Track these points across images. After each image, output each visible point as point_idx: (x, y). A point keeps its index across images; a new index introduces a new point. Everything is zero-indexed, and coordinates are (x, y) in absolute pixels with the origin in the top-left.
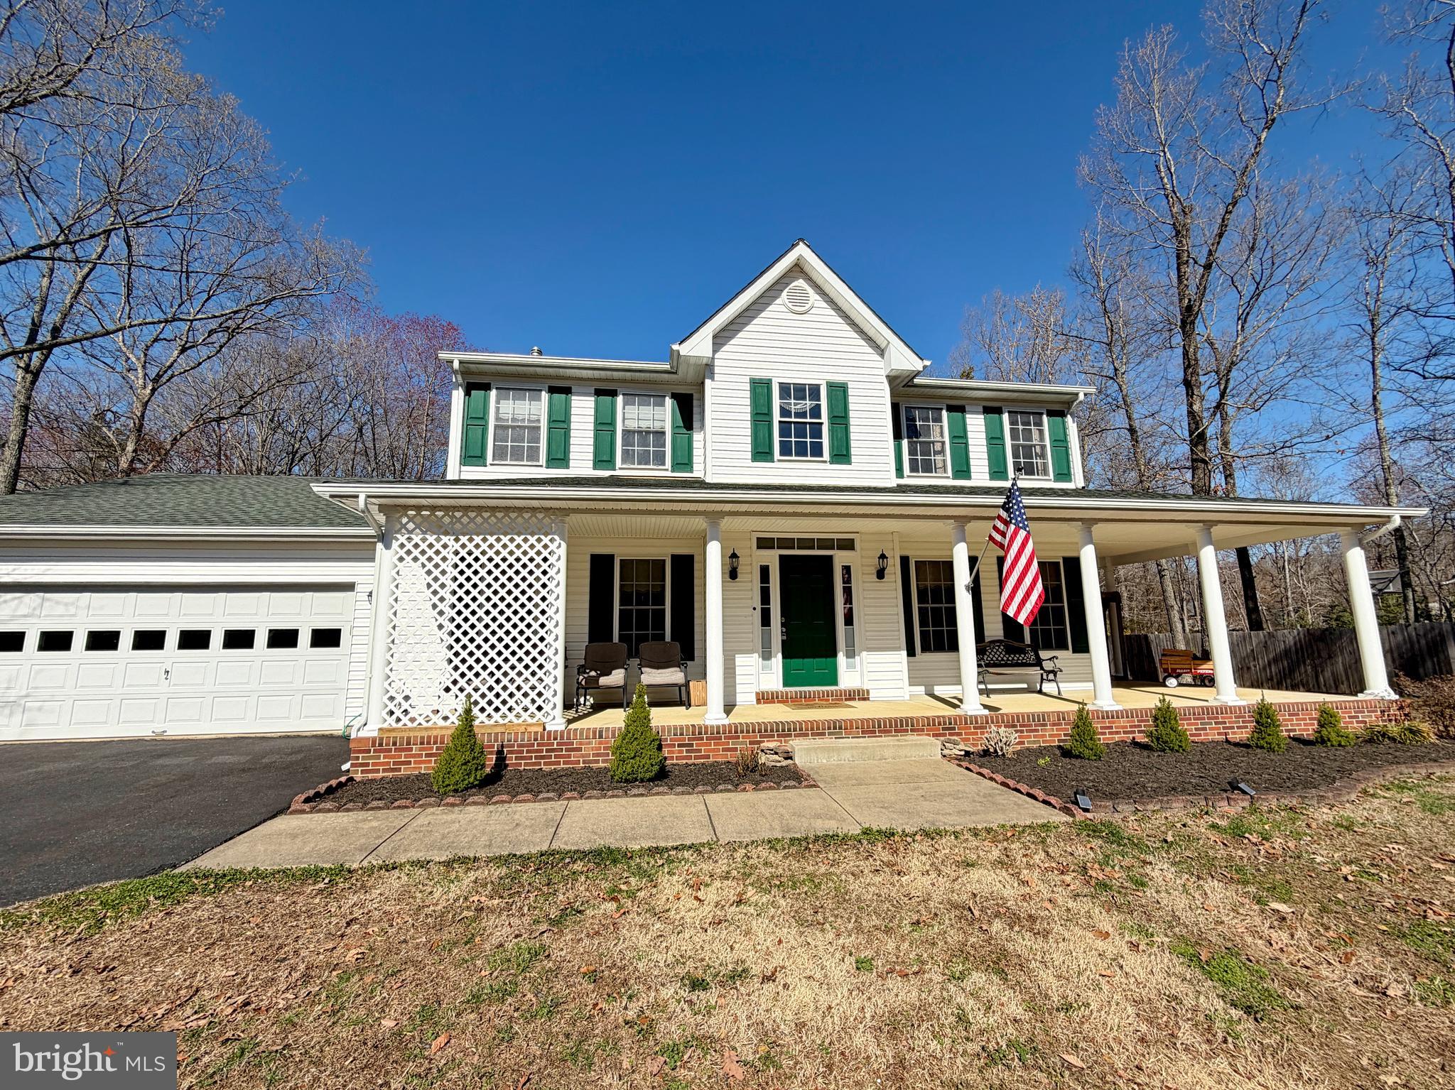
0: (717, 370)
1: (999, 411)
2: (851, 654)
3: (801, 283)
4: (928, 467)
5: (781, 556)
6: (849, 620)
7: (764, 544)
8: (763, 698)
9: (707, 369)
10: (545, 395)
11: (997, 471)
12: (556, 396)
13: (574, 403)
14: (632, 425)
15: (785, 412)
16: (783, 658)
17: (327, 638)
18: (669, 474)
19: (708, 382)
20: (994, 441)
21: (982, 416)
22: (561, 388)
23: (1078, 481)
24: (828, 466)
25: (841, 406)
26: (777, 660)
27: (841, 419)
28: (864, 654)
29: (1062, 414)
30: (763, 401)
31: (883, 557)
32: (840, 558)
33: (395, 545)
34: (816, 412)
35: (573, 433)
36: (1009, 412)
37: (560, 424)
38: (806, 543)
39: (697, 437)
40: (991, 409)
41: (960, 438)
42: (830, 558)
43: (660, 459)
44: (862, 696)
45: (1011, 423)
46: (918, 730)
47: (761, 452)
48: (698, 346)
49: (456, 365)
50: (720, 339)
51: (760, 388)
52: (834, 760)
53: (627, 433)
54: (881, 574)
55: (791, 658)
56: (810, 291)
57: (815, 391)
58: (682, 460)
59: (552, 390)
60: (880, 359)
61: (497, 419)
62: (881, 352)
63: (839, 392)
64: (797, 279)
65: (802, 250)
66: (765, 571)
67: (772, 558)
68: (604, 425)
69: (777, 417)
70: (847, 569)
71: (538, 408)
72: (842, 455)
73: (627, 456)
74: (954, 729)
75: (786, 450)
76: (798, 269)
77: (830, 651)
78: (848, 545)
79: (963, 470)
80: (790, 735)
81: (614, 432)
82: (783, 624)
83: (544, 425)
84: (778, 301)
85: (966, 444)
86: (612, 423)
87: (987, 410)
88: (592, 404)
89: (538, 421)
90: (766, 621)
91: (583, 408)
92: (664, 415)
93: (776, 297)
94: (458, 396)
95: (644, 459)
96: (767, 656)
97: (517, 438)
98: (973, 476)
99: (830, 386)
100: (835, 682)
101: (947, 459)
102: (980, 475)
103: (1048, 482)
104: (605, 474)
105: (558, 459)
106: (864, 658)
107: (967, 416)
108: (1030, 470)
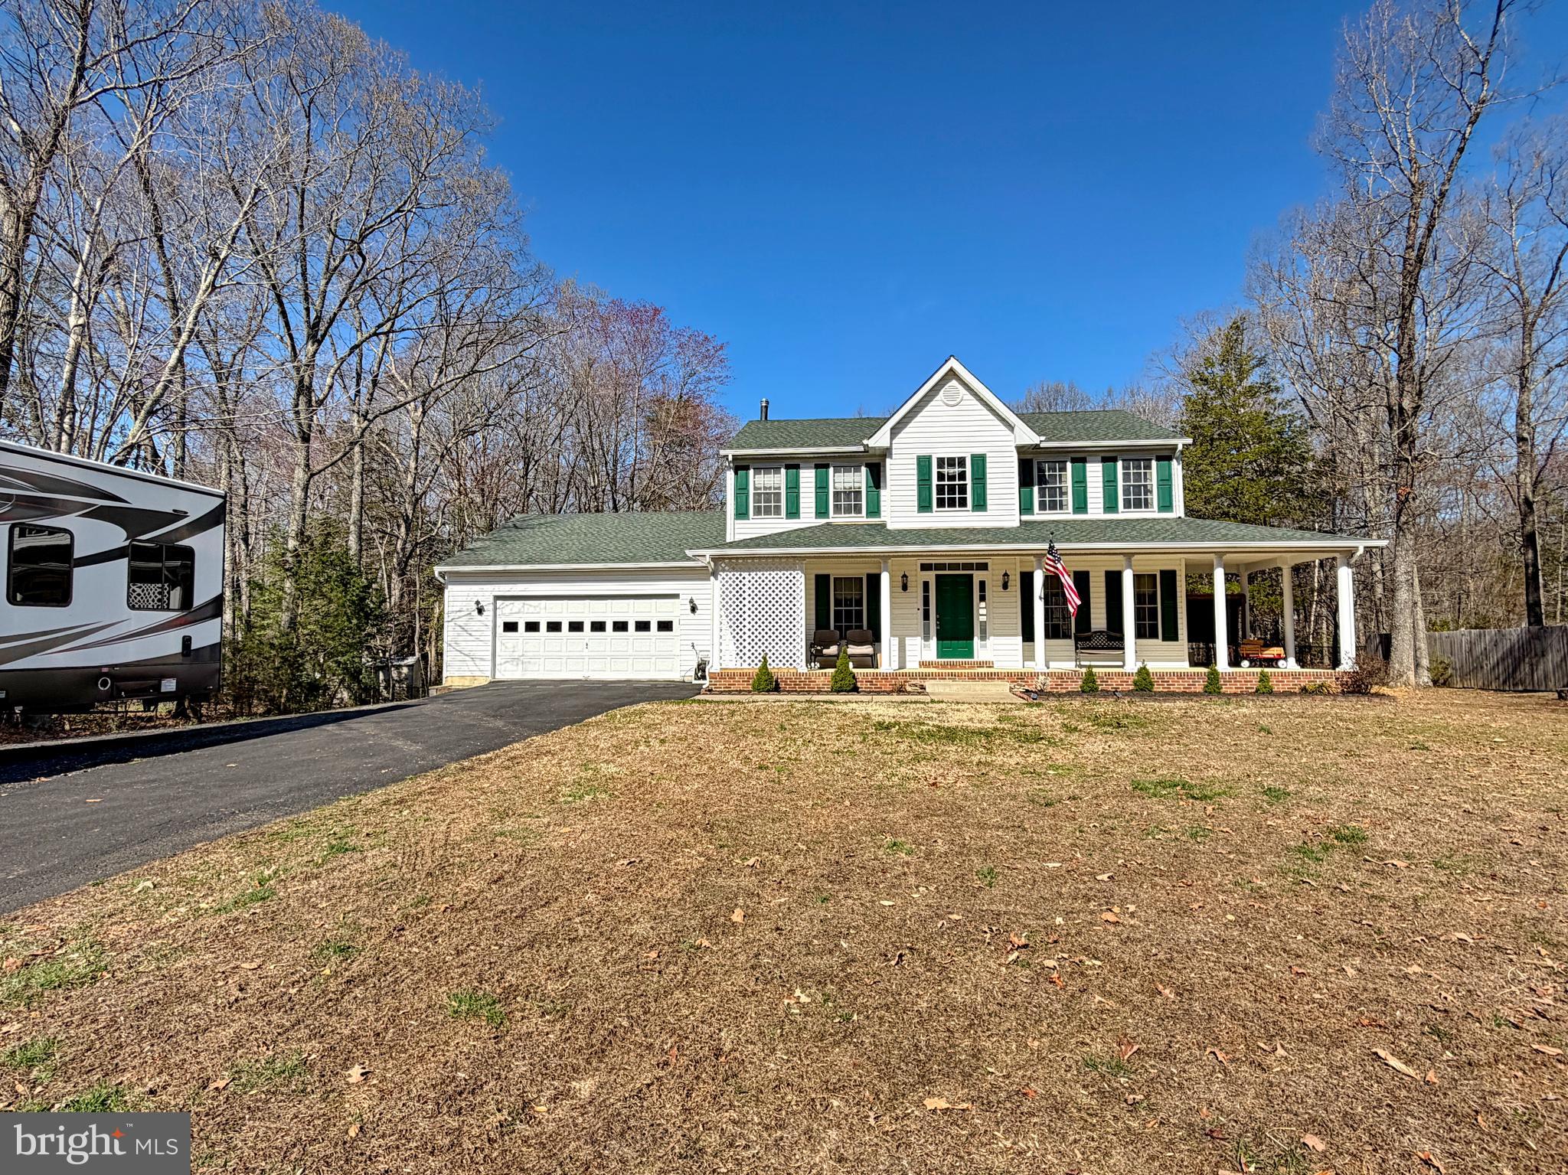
0: (894, 451)
1: (1114, 460)
2: (983, 638)
3: (954, 383)
4: (1053, 506)
5: (937, 576)
7: (925, 567)
8: (922, 664)
9: (886, 453)
10: (783, 471)
11: (1110, 506)
12: (790, 471)
13: (801, 475)
14: (840, 487)
15: (941, 477)
16: (938, 639)
17: (665, 626)
18: (865, 519)
19: (888, 460)
20: (1109, 483)
21: (1101, 465)
22: (793, 465)
23: (1179, 510)
24: (971, 513)
25: (980, 471)
26: (933, 642)
27: (980, 479)
28: (992, 638)
29: (1169, 459)
30: (926, 470)
31: (1006, 575)
32: (978, 576)
33: (720, 578)
34: (962, 476)
35: (801, 495)
36: (1123, 460)
37: (793, 488)
38: (954, 567)
39: (884, 494)
40: (1108, 458)
41: (1080, 482)
42: (971, 576)
43: (858, 510)
44: (989, 665)
45: (1124, 468)
46: (1001, 678)
47: (924, 506)
48: (880, 440)
49: (730, 458)
50: (895, 431)
51: (923, 463)
52: (948, 690)
53: (837, 494)
54: (1005, 586)
55: (943, 640)
56: (960, 387)
57: (962, 462)
58: (874, 510)
59: (788, 467)
60: (1009, 433)
61: (755, 488)
62: (1011, 428)
63: (980, 461)
64: (950, 380)
65: (953, 363)
66: (926, 585)
67: (931, 576)
68: (821, 487)
69: (935, 482)
70: (982, 584)
71: (778, 480)
72: (980, 505)
73: (837, 509)
74: (1023, 679)
75: (941, 503)
76: (952, 373)
77: (969, 638)
78: (983, 567)
79: (1081, 506)
80: (927, 679)
81: (827, 494)
82: (937, 620)
83: (783, 491)
84: (937, 398)
85: (1085, 487)
86: (827, 487)
87: (1104, 460)
88: (813, 474)
89: (779, 488)
90: (926, 616)
91: (807, 477)
92: (860, 479)
93: (935, 396)
94: (730, 475)
95: (848, 510)
96: (927, 638)
97: (768, 500)
98: (1089, 511)
99: (973, 457)
100: (972, 656)
101: (1069, 499)
102: (1095, 510)
103: (1153, 513)
104: (823, 521)
105: (794, 512)
106: (992, 641)
107: (1088, 465)
108: (1138, 504)
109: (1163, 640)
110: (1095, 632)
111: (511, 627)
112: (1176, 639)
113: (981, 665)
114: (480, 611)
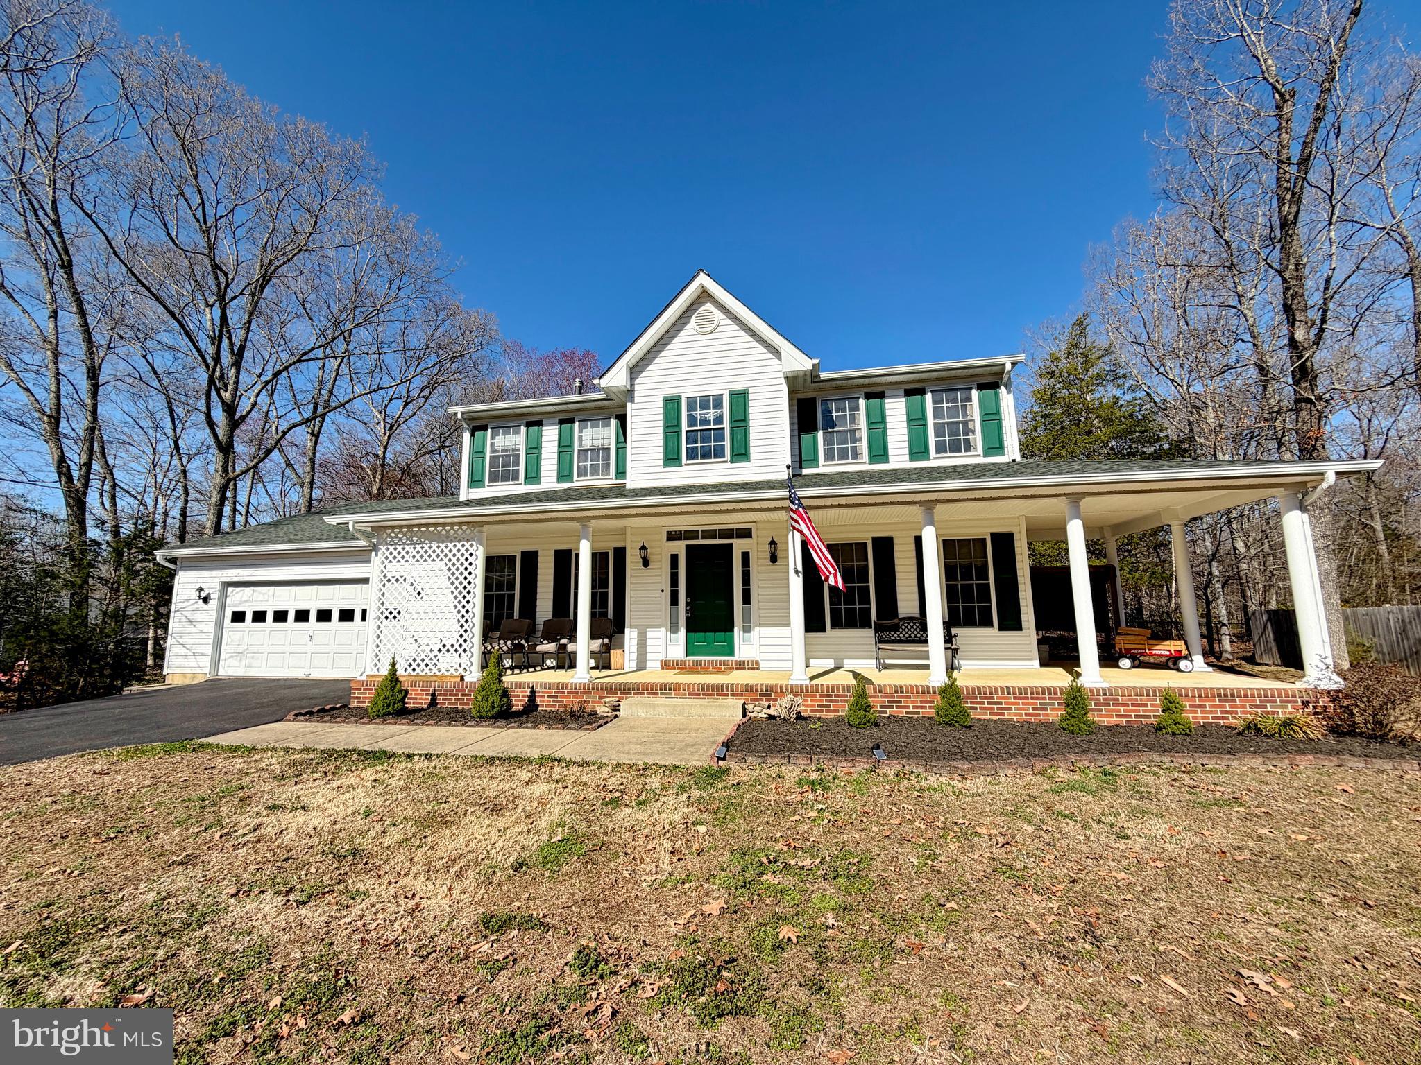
0: (636, 394)
1: (921, 392)
2: (747, 629)
3: (709, 306)
4: (843, 455)
5: (687, 546)
6: (747, 599)
7: (672, 537)
8: (667, 665)
9: (630, 394)
10: (523, 429)
11: (918, 451)
12: (531, 428)
13: (543, 433)
14: (587, 444)
15: (692, 421)
16: (688, 631)
18: (614, 482)
19: (629, 405)
20: (916, 421)
21: (904, 399)
22: (535, 422)
23: (1012, 451)
24: (729, 465)
25: (741, 411)
26: (682, 634)
27: (741, 421)
28: (757, 629)
29: (995, 386)
30: (673, 414)
31: (773, 543)
32: (739, 546)
33: (380, 553)
34: (719, 420)
35: (542, 456)
36: (932, 391)
37: (534, 449)
38: (710, 534)
39: (629, 447)
40: (913, 391)
41: (878, 424)
42: (731, 545)
43: (605, 470)
44: (754, 666)
45: (934, 402)
46: (737, 695)
47: (671, 459)
48: (616, 378)
49: (459, 416)
50: (635, 371)
51: (671, 405)
52: (651, 714)
53: (582, 453)
54: (774, 558)
55: (695, 631)
56: (716, 311)
57: (718, 401)
58: (620, 469)
59: (529, 424)
60: (777, 361)
61: (492, 451)
62: (777, 353)
63: (740, 399)
64: (704, 303)
65: (703, 280)
66: (674, 558)
67: (680, 548)
68: (565, 446)
69: (685, 427)
70: (746, 557)
71: (515, 440)
72: (741, 453)
73: (582, 470)
74: (770, 695)
75: (692, 455)
76: (705, 295)
77: (729, 627)
78: (746, 533)
79: (880, 452)
80: (630, 693)
81: (571, 452)
82: (687, 604)
83: (523, 453)
84: (688, 326)
85: (884, 430)
86: (571, 445)
87: (908, 393)
88: (557, 432)
89: (519, 450)
90: (674, 601)
91: (550, 435)
92: (610, 434)
93: (686, 324)
94: (467, 436)
95: (594, 472)
96: (674, 630)
97: (506, 465)
98: (891, 459)
99: (733, 394)
100: (731, 653)
101: (864, 446)
102: (899, 457)
103: (977, 457)
104: (566, 486)
105: (533, 477)
106: (757, 631)
107: (886, 401)
108: (956, 447)
109: (1000, 629)
110: (904, 619)
111: (238, 617)
112: (1019, 628)
113: (741, 666)
114: (206, 600)
